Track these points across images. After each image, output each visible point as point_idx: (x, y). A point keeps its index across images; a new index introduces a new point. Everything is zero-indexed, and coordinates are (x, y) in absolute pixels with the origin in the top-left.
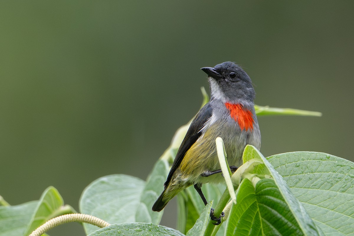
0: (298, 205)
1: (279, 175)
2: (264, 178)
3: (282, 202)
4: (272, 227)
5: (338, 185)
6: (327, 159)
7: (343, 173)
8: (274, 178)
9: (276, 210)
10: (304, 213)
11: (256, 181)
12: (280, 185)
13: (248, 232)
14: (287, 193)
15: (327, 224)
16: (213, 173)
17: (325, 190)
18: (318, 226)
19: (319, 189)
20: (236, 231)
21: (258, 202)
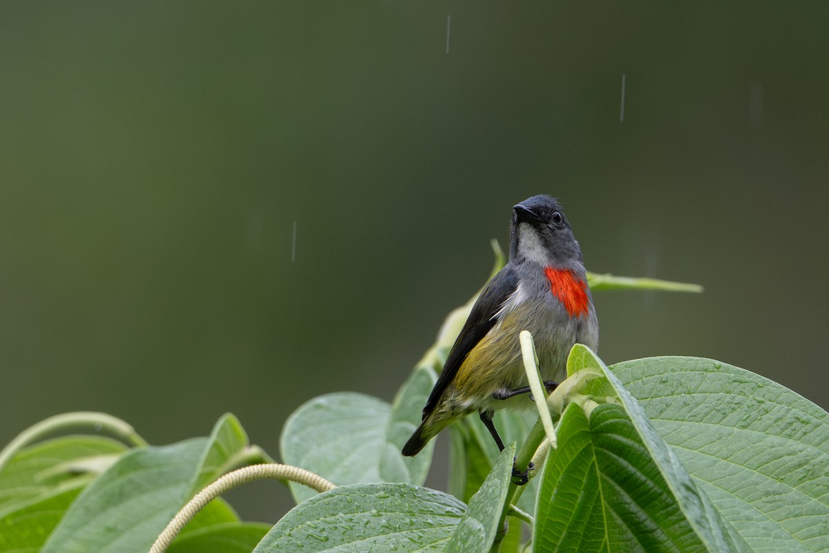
0: (666, 451)
1: (632, 398)
2: (605, 402)
3: (636, 445)
4: (618, 488)
5: (733, 416)
6: (715, 369)
7: (745, 395)
8: (623, 401)
9: (626, 458)
10: (676, 464)
11: (590, 407)
12: (635, 415)
13: (577, 497)
14: (646, 428)
15: (716, 485)
16: (514, 393)
17: (713, 423)
18: (700, 488)
19: (701, 423)
20: (555, 495)
21: (595, 445)
